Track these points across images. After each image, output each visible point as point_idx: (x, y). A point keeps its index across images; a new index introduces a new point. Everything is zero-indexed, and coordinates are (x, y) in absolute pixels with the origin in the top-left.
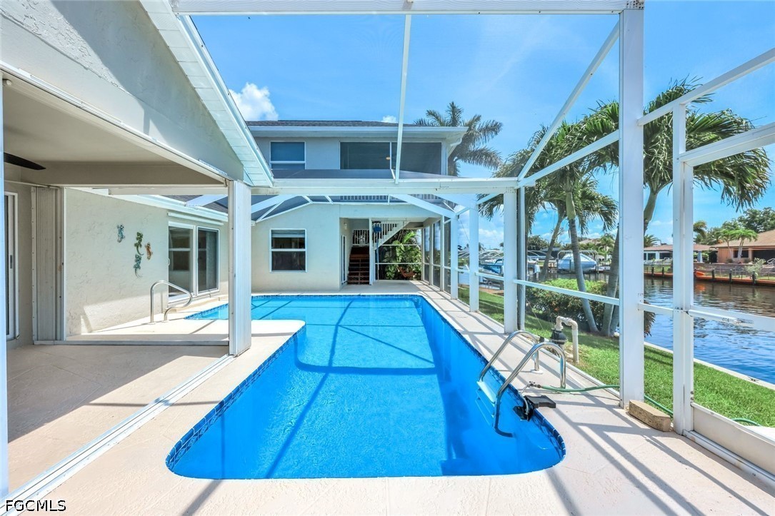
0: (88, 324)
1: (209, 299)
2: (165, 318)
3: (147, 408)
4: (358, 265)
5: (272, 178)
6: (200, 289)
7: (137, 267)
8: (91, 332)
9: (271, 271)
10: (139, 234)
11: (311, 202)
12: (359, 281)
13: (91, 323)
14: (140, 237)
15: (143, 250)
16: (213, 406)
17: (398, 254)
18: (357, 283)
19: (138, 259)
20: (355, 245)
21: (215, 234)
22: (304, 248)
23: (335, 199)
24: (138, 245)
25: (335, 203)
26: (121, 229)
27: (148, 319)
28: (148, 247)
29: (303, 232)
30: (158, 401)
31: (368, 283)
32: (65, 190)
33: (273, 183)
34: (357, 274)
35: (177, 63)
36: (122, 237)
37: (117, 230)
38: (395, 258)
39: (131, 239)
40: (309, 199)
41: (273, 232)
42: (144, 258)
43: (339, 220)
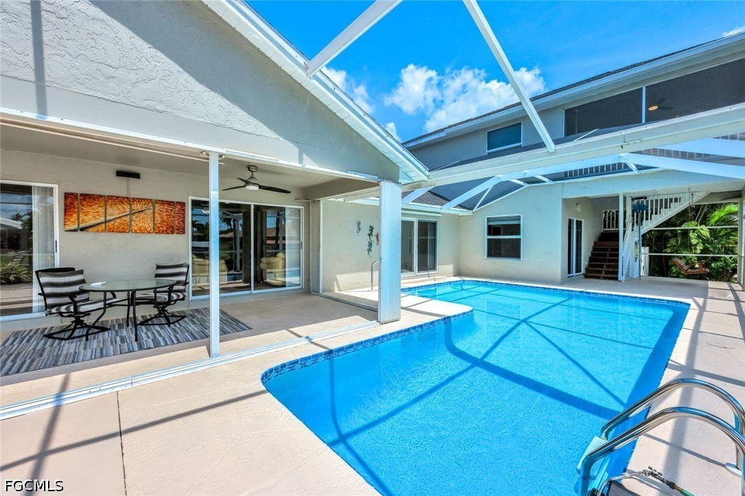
0: (338, 286)
1: (428, 278)
2: (372, 289)
3: (300, 339)
4: (605, 255)
5: (427, 173)
6: (419, 270)
7: (369, 250)
8: (340, 291)
9: (486, 257)
10: (371, 227)
11: (526, 186)
12: (603, 275)
13: (341, 286)
14: (371, 229)
15: (374, 238)
16: (324, 350)
17: (694, 241)
18: (599, 278)
19: (370, 245)
20: (607, 229)
21: (434, 224)
22: (519, 234)
23: (555, 177)
24: (370, 235)
25: (555, 182)
26: (359, 224)
27: (370, 289)
28: (377, 236)
29: (518, 218)
30: (307, 338)
31: (616, 279)
32: (321, 202)
33: (428, 177)
34: (602, 266)
35: (326, 107)
36: (360, 229)
37: (357, 225)
38: (689, 247)
39: (366, 230)
40: (521, 183)
41: (489, 220)
42: (374, 244)
43: (561, 201)
